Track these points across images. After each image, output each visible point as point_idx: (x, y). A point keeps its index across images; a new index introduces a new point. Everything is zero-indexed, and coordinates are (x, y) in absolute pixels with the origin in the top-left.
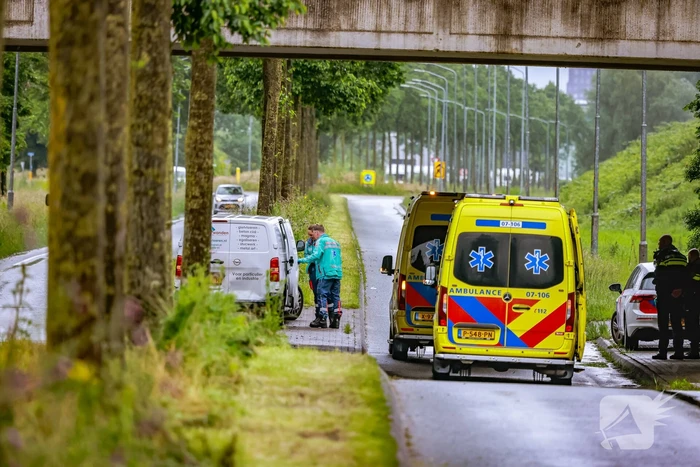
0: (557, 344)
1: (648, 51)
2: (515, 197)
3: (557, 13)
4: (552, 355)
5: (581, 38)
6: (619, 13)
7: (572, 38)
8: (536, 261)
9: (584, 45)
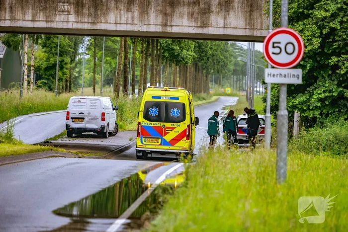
0: (183, 144)
1: (221, 32)
2: (167, 88)
3: (185, 17)
4: (181, 149)
5: (195, 26)
6: (209, 17)
7: (191, 26)
8: (175, 113)
9: (196, 29)
